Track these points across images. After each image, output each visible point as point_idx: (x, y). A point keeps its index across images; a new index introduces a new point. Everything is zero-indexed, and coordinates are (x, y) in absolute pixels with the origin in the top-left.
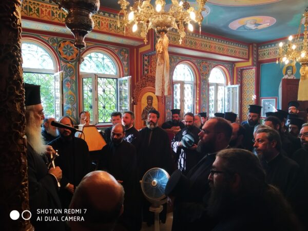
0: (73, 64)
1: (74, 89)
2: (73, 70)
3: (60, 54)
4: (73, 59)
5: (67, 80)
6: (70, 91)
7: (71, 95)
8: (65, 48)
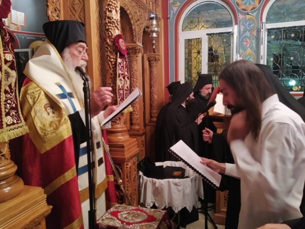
0: (255, 14)
1: (255, 47)
2: (254, 22)
3: (238, 6)
4: (254, 8)
5: (246, 37)
6: (249, 51)
7: (250, 54)
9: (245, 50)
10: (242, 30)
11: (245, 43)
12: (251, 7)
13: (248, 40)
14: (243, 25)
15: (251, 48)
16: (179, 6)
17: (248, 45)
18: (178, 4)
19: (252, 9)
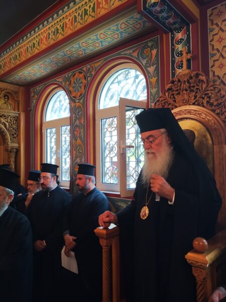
0: (82, 101)
1: (82, 136)
2: (81, 109)
4: (81, 94)
5: (77, 126)
6: (79, 140)
7: (80, 145)
8: (74, 83)
9: (76, 140)
10: (74, 119)
11: (76, 133)
12: (79, 94)
13: (78, 129)
14: (74, 113)
15: (80, 138)
16: (36, 98)
17: (78, 134)
18: (36, 96)
19: (80, 96)
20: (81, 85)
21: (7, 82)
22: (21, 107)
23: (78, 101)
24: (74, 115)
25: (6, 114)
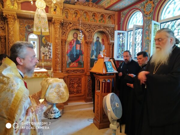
0: (151, 16)
3: (144, 12)
4: (151, 13)
6: (148, 37)
8: (147, 7)
9: (146, 37)
10: (145, 26)
11: (146, 33)
12: (149, 12)
13: (148, 32)
14: (146, 23)
18: (124, 16)
20: (151, 7)
21: (110, 10)
22: (116, 22)
23: (148, 16)
24: (145, 24)
25: (109, 26)
